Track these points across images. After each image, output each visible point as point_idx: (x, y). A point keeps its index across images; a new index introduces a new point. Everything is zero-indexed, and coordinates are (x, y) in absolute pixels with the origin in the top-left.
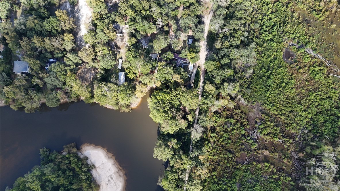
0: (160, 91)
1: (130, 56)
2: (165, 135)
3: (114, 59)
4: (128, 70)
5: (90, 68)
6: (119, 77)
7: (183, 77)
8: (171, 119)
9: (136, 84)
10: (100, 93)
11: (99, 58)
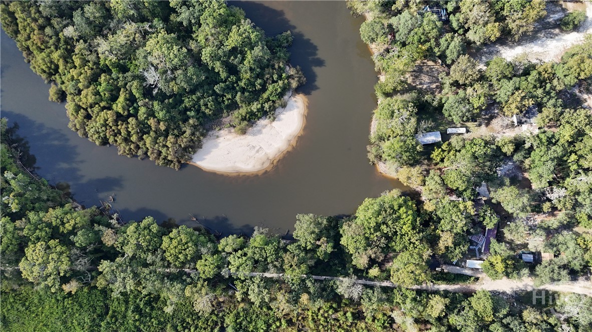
0: (416, 211)
1: (475, 147)
2: (338, 229)
3: (465, 119)
4: (447, 148)
5: (440, 80)
6: (430, 133)
7: (449, 252)
8: (367, 239)
9: (423, 164)
10: (396, 107)
11: (461, 91)
